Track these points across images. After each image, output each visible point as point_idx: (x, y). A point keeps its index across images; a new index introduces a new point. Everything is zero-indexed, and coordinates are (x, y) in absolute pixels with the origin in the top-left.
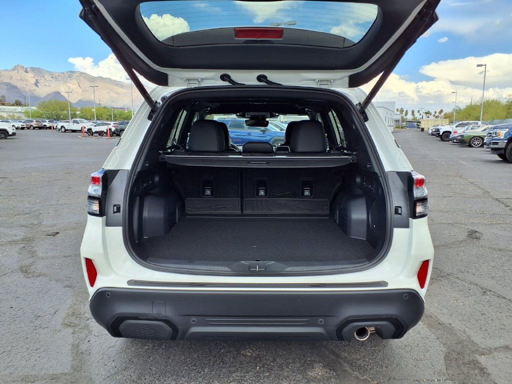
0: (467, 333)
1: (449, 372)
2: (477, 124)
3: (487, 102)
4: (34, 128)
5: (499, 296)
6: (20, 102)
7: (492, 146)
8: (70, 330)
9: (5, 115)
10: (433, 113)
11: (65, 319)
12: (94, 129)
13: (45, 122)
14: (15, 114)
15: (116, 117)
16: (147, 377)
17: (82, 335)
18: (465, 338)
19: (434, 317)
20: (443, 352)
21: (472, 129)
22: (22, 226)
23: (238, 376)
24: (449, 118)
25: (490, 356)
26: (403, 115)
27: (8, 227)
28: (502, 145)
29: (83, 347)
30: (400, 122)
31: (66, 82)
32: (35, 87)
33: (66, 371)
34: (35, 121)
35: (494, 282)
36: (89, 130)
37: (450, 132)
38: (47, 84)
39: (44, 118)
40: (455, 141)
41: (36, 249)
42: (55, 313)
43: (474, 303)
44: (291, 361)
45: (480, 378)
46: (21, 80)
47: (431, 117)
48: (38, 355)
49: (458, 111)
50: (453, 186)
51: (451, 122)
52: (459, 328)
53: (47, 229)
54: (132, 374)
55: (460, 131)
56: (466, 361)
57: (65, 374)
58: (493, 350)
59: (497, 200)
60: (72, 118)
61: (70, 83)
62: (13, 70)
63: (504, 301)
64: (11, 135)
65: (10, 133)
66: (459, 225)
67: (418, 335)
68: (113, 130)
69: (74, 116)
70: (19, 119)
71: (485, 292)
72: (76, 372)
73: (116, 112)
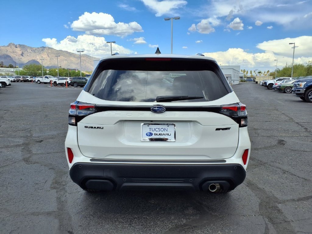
0: (273, 193)
1: (261, 211)
2: (289, 79)
3: (296, 65)
4: (21, 81)
5: (292, 174)
6: (12, 66)
7: (296, 92)
8: (55, 191)
9: (3, 73)
10: (263, 73)
11: (51, 185)
12: (58, 82)
13: (28, 77)
14: (10, 73)
15: (71, 74)
16: (98, 213)
17: (62, 193)
18: (271, 196)
19: (255, 185)
20: (258, 202)
21: (286, 82)
22: (21, 137)
23: (147, 213)
24: (273, 75)
25: (284, 204)
26: (245, 74)
27: (13, 138)
28: (302, 91)
29: (63, 199)
30: (243, 78)
31: (40, 53)
32: (21, 57)
33: (55, 210)
34: (21, 77)
35: (290, 167)
36: (55, 82)
37: (273, 84)
38: (28, 55)
39: (27, 75)
40: (276, 89)
41: (31, 149)
42: (46, 182)
43: (278, 178)
44: (176, 206)
45: (277, 214)
46: (13, 52)
47: (262, 75)
48: (39, 203)
49: (278, 71)
50: (272, 115)
51: (274, 78)
52: (268, 190)
53: (36, 138)
54: (90, 212)
55: (279, 83)
56: (270, 206)
57: (55, 212)
58: (286, 201)
59: (297, 123)
60: (44, 75)
61: (43, 54)
62: (8, 46)
63: (295, 177)
64: (8, 85)
65: (8, 84)
66: (274, 137)
67: (245, 194)
68: (69, 82)
69: (45, 74)
70: (11, 76)
71: (284, 173)
72: (60, 211)
73: (70, 72)
